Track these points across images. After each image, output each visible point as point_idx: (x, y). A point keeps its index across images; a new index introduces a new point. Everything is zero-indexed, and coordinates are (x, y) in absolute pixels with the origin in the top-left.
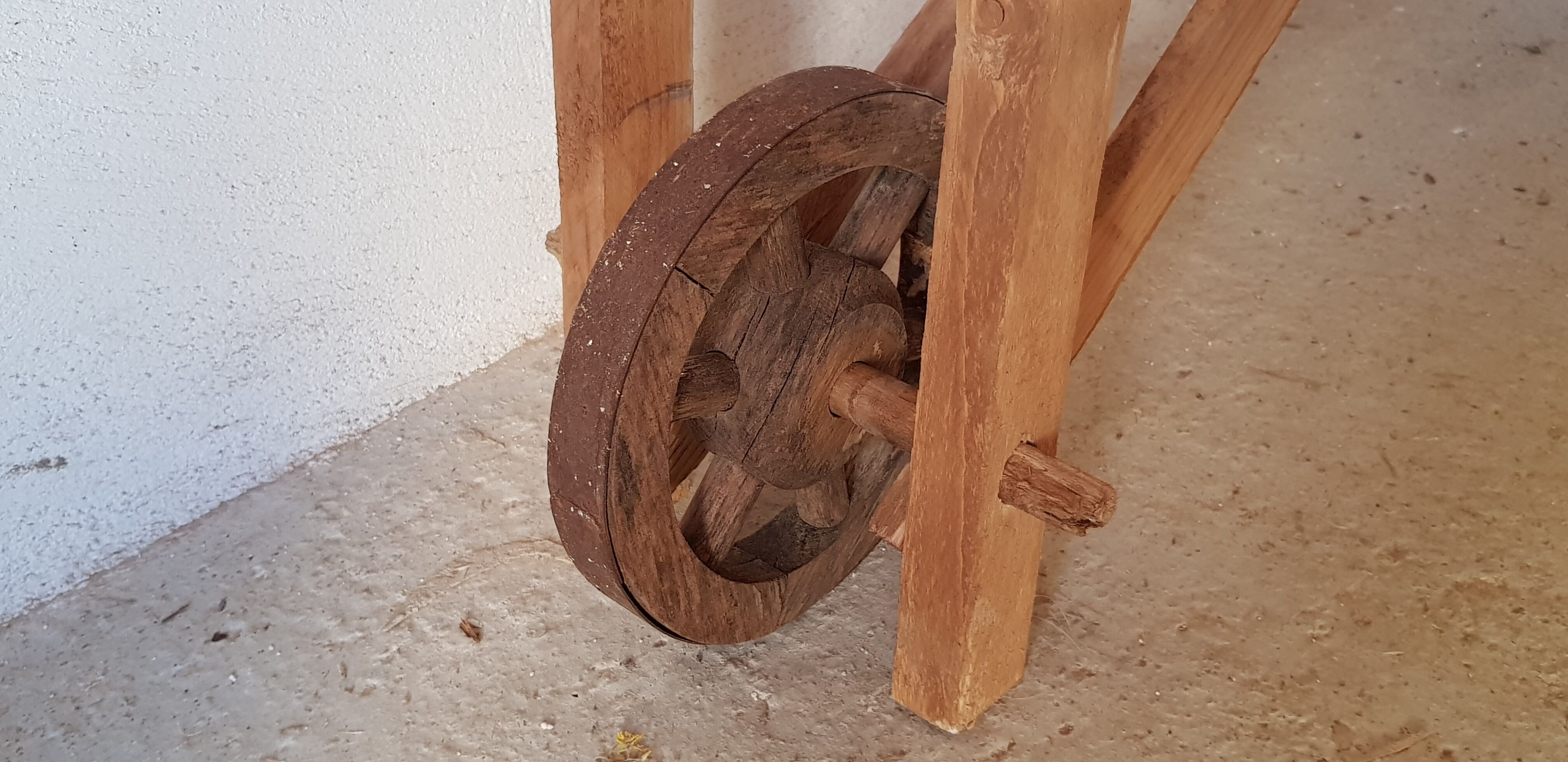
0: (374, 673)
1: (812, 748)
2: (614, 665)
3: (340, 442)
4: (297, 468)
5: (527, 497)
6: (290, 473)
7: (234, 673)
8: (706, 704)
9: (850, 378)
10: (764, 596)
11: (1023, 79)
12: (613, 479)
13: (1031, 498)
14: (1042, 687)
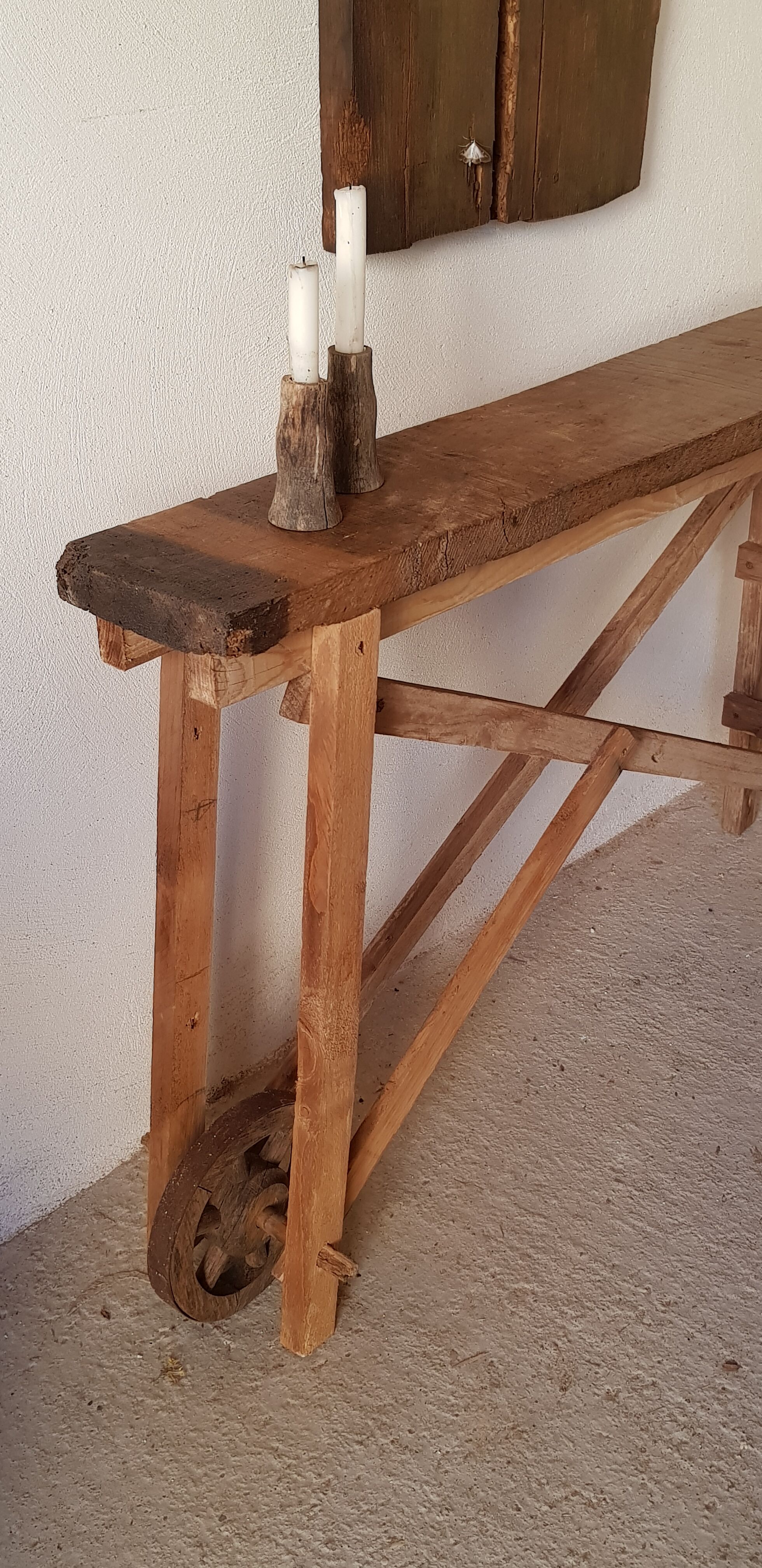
0: (65, 1334)
1: (247, 1364)
2: (167, 1329)
3: (38, 1220)
4: (20, 1234)
5: (126, 1249)
6: (17, 1236)
7: (6, 1334)
8: (205, 1346)
9: (264, 1214)
10: (230, 1301)
11: (315, 1133)
12: (173, 1263)
13: (328, 1267)
14: (341, 1337)
